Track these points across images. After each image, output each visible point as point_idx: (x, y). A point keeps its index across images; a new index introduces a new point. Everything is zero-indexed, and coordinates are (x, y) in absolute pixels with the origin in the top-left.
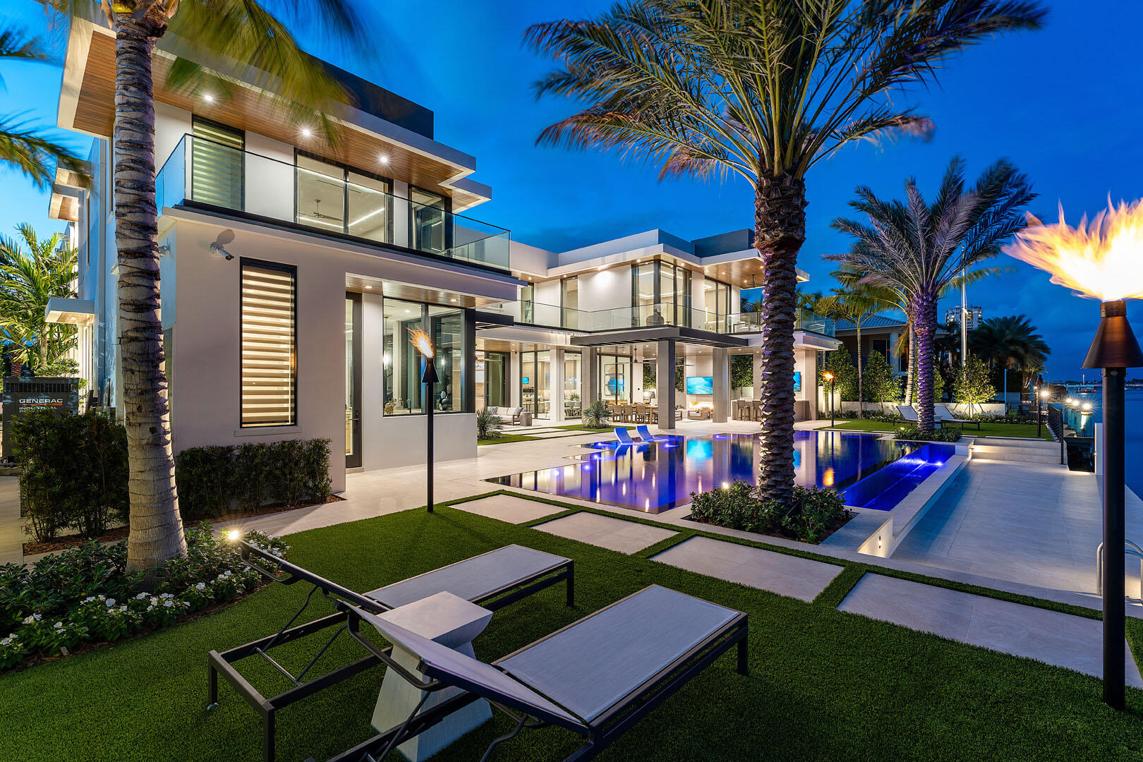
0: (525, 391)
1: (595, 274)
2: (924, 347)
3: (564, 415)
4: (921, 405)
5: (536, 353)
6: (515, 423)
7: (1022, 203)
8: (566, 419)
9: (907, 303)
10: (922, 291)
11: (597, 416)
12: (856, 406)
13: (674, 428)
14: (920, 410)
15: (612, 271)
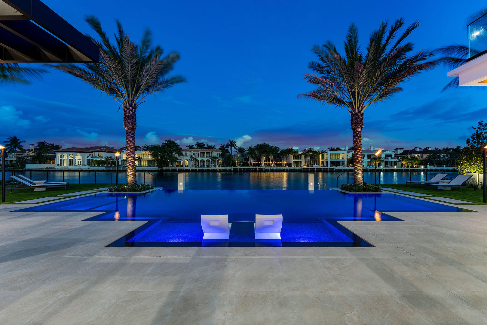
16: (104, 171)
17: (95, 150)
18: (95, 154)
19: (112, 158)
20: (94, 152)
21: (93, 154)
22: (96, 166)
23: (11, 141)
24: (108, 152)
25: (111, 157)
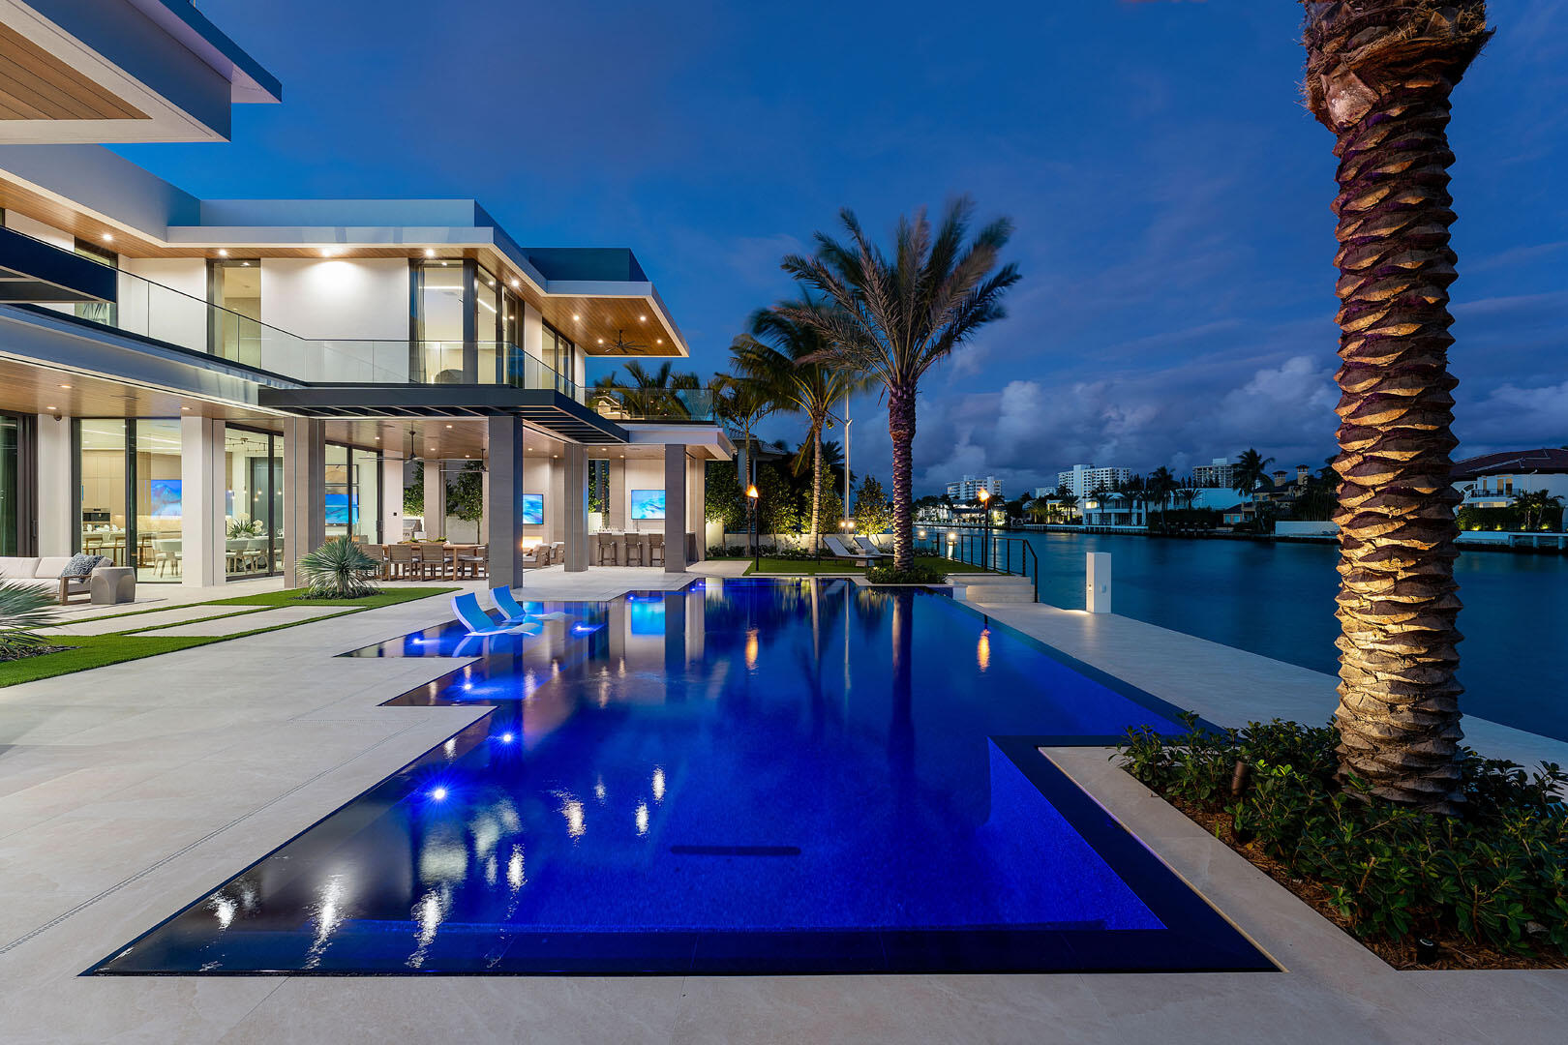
0: (88, 517)
1: (319, 262)
2: (903, 457)
3: (222, 572)
4: (900, 535)
5: (131, 423)
6: (70, 598)
7: (1005, 284)
8: (229, 579)
9: (814, 403)
10: (902, 381)
11: (343, 570)
12: (742, 540)
13: (521, 587)
14: (898, 542)
15: (359, 264)
16: (1502, 548)
17: (1486, 468)
18: (1485, 482)
19: (1549, 495)
20: (1480, 474)
21: (1480, 481)
22: (1476, 529)
23: (1243, 461)
24: (1542, 471)
25: (1545, 492)
